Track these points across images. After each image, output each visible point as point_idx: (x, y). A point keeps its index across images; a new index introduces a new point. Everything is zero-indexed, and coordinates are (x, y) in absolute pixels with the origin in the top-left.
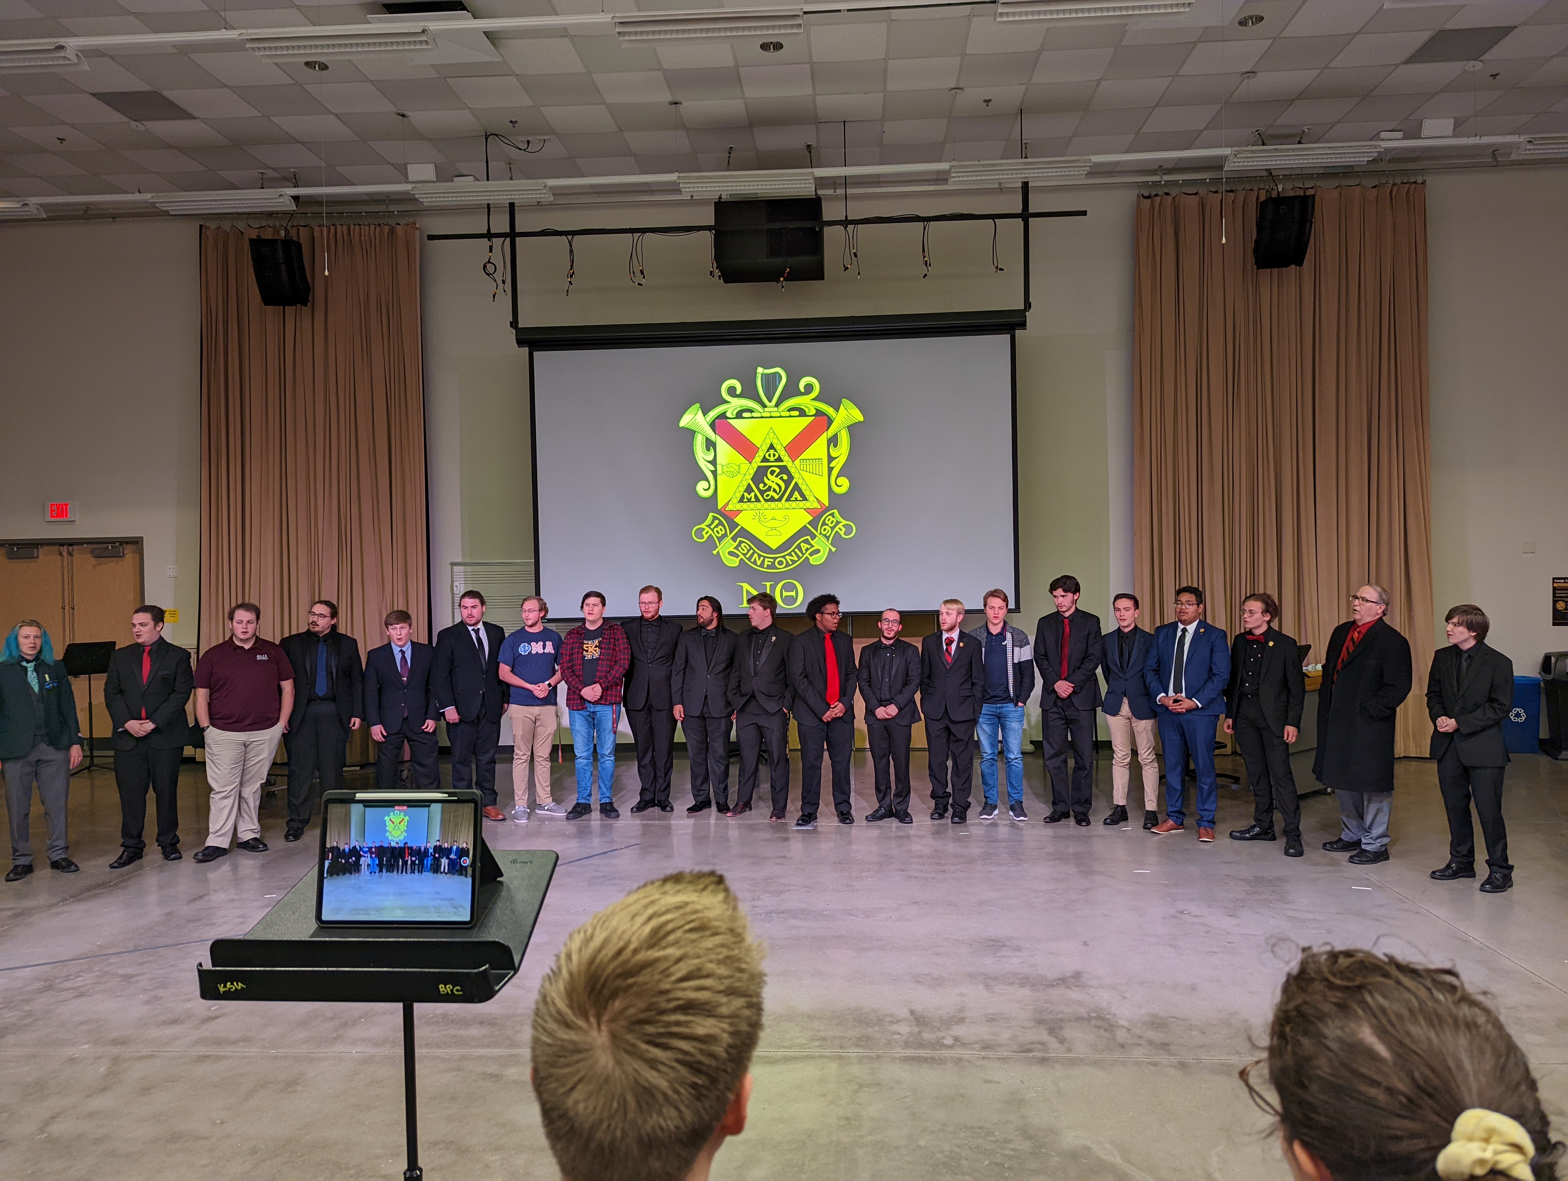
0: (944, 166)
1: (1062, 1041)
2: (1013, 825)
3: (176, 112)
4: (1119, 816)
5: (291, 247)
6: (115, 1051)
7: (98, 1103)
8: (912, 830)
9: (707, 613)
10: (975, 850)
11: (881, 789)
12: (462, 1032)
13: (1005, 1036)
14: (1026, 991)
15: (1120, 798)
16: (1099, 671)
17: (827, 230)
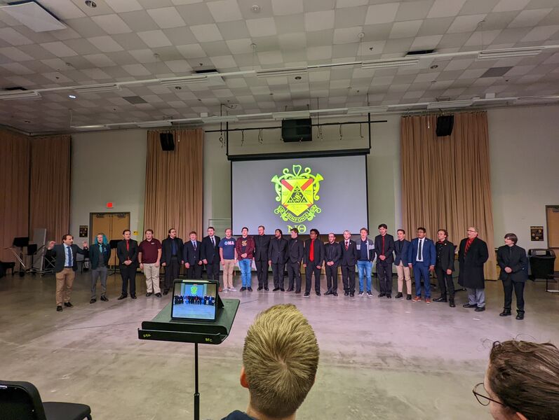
0: (346, 109)
1: (386, 363)
2: (368, 297)
3: (143, 101)
4: (400, 295)
5: (170, 135)
6: (117, 352)
7: (112, 366)
8: (338, 298)
9: (278, 233)
10: (357, 304)
11: (329, 286)
12: (209, 352)
13: (368, 361)
14: (374, 347)
15: (400, 290)
16: (394, 252)
17: (313, 127)
